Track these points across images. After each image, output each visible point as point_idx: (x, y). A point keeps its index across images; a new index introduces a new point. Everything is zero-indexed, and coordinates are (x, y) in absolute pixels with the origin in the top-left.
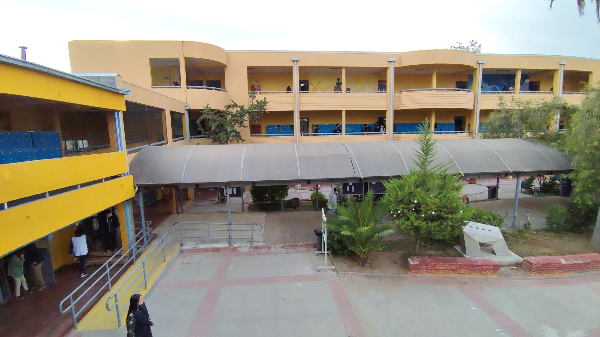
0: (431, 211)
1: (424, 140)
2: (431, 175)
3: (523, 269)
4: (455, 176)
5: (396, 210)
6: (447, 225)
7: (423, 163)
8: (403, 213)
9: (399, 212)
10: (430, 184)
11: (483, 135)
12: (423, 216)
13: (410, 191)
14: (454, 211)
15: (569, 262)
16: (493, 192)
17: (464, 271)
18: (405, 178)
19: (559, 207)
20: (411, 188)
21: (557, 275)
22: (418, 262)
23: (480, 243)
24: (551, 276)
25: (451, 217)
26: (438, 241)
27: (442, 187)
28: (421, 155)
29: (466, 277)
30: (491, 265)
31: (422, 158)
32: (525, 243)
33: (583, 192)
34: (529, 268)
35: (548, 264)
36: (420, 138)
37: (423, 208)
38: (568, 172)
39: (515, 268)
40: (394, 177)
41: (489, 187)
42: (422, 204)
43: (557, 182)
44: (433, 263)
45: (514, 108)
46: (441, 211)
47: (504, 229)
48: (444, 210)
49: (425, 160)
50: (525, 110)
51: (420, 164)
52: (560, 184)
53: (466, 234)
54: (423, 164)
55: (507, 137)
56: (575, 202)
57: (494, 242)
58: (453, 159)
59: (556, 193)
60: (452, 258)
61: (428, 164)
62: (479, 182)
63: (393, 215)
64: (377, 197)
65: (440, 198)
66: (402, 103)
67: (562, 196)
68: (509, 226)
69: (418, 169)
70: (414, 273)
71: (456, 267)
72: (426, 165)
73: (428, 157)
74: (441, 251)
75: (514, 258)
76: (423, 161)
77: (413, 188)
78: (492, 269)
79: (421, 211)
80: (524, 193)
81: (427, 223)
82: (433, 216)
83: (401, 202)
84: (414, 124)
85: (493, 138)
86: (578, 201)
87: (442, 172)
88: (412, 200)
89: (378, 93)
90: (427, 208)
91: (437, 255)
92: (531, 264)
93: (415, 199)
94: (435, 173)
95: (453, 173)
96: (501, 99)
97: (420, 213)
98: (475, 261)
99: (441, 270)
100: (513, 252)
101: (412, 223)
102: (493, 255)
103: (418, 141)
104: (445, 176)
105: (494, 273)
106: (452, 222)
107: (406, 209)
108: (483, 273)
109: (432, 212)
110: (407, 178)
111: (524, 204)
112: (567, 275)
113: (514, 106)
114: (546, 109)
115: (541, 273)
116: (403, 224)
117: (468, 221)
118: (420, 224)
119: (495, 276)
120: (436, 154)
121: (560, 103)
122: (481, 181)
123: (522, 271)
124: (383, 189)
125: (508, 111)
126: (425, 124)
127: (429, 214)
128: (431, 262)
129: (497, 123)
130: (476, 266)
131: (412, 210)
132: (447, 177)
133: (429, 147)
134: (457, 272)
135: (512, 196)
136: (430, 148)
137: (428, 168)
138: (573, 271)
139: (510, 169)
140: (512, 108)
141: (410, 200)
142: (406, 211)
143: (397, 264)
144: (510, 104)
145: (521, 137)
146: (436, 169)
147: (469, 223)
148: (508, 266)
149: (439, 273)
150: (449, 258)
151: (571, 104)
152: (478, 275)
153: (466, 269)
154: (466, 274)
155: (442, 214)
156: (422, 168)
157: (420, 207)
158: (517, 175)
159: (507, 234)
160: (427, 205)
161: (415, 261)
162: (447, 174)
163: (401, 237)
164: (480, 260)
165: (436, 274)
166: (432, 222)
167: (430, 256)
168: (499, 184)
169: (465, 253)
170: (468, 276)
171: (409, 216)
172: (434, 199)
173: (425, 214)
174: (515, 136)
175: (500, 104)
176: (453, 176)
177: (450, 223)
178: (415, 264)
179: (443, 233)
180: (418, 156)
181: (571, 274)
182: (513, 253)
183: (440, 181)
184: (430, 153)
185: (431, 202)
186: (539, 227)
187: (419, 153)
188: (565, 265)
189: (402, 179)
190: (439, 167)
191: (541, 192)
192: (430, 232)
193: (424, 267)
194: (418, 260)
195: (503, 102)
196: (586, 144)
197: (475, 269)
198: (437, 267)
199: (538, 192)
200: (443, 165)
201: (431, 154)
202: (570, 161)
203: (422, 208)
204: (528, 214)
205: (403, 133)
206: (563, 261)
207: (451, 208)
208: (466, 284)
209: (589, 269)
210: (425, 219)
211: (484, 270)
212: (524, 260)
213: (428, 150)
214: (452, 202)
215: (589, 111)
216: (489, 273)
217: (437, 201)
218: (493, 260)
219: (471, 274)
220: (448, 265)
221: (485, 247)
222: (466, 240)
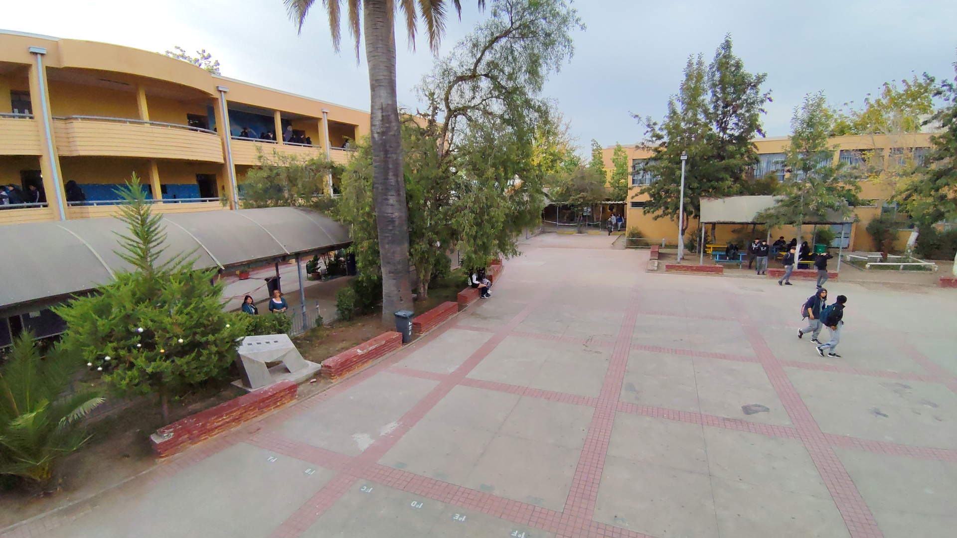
0: (175, 339)
1: (136, 216)
2: (163, 276)
3: (324, 378)
4: (208, 272)
5: (100, 357)
6: (210, 354)
7: (143, 258)
8: (118, 358)
9: (107, 358)
10: (166, 294)
11: (244, 204)
12: (162, 351)
13: (123, 313)
14: (217, 327)
15: (365, 351)
17: (252, 413)
18: (107, 291)
19: (346, 289)
20: (124, 307)
21: (356, 371)
22: (172, 434)
23: (266, 363)
24: (352, 373)
25: (213, 338)
26: (203, 384)
27: (189, 294)
28: (135, 244)
29: (257, 420)
30: (286, 389)
31: (140, 248)
32: (321, 343)
33: (365, 267)
34: (328, 373)
35: (346, 361)
36: (125, 212)
37: (159, 337)
38: (346, 246)
39: (315, 380)
40: (83, 293)
41: (267, 280)
42: (155, 330)
43: (342, 259)
44: (201, 424)
45: (278, 165)
46: (195, 334)
47: (295, 333)
48: (198, 330)
49: (146, 252)
50: (291, 168)
51: (137, 259)
52: (344, 262)
53: (245, 357)
55: (276, 205)
56: (360, 279)
57: (284, 356)
58: (200, 243)
59: (343, 273)
60: (231, 402)
61: (153, 258)
62: (254, 274)
63: (94, 368)
64: (45, 347)
65: (188, 313)
67: (349, 275)
68: (300, 328)
69: (133, 269)
70: (166, 456)
71: (239, 413)
72: (151, 261)
73: (151, 245)
74: (212, 399)
75: (312, 367)
76: (142, 254)
77: (129, 306)
78: (288, 393)
79: (157, 344)
80: (310, 279)
81: (173, 361)
82: (183, 346)
83: (108, 337)
84: (108, 187)
85: (259, 207)
86: (363, 277)
87: (183, 268)
88: (133, 329)
90: (168, 336)
91: (206, 408)
92: (330, 367)
93: (139, 325)
94: (171, 273)
95: (204, 267)
96: (259, 150)
97: (155, 348)
98: (266, 392)
99: (216, 428)
100: (309, 360)
101: (142, 371)
102: (287, 374)
103: (124, 219)
104: (190, 275)
105: (292, 397)
106: (216, 346)
107: (123, 348)
108: (278, 404)
109: (179, 339)
110: (112, 291)
111: (312, 294)
112: (366, 366)
113: (277, 161)
114: (314, 167)
115: (341, 374)
116: (123, 378)
117: (242, 338)
118: (158, 367)
119: (294, 402)
120: (164, 239)
121: (326, 160)
122: (257, 273)
123: (322, 381)
124: (59, 323)
125: (271, 168)
126: (132, 186)
127: (173, 345)
128: (196, 424)
129: (260, 186)
130: (267, 398)
131: (135, 347)
132: (194, 276)
133: (150, 228)
134: (242, 420)
135: (296, 287)
136: (151, 230)
137: (156, 265)
138: (371, 359)
139: (286, 251)
140: (276, 165)
141: (128, 331)
142: (122, 353)
143: (128, 456)
144: (273, 158)
145: (294, 205)
146: (171, 265)
147: (245, 340)
148: (308, 380)
149: (215, 434)
150: (225, 404)
151: (338, 163)
152: (273, 410)
153: (255, 409)
154: (256, 416)
155: (198, 337)
156: (142, 267)
157: (153, 336)
158: (298, 256)
159: (299, 340)
160: (165, 330)
161: (165, 435)
162: (194, 271)
163: (126, 404)
164: (271, 388)
165: (210, 438)
166: (182, 357)
167: (194, 413)
168: (279, 273)
169: (251, 387)
170: (260, 418)
171: (132, 360)
172: (177, 317)
173: (166, 348)
174: (286, 204)
175: (260, 157)
176: (204, 272)
177: (214, 349)
178: (167, 439)
179: (205, 369)
180: (130, 245)
181: (370, 363)
182: (309, 362)
183: (182, 284)
184: (154, 238)
185: (173, 324)
186: (332, 319)
187: (129, 239)
188: (363, 355)
189: (100, 294)
190: (177, 260)
191: (328, 274)
192: (181, 375)
193: (186, 436)
194: (172, 430)
195: (263, 154)
196: (358, 209)
197: (267, 403)
198: (209, 426)
199: (325, 275)
200: (183, 255)
201: (156, 240)
202: (347, 232)
204: (318, 306)
205: (92, 204)
206: (360, 352)
207: (211, 325)
208: (259, 431)
209: (386, 351)
210: (167, 357)
211: (279, 399)
212: (322, 366)
213: (148, 233)
214: (209, 315)
215: (355, 172)
216: (286, 402)
217: (182, 319)
218: (287, 381)
219: (262, 413)
220: (227, 415)
221: (274, 366)
222: (247, 366)
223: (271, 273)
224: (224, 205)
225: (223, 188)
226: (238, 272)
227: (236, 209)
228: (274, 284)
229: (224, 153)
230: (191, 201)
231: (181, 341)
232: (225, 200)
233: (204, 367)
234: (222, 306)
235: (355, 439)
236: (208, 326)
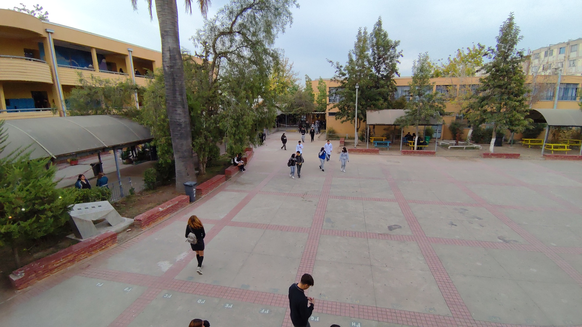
0: (19, 208)
2: (7, 165)
3: (136, 227)
6: (47, 217)
10: (10, 177)
11: (70, 112)
12: (10, 217)
14: (52, 198)
15: (165, 208)
17: (83, 255)
19: (150, 169)
21: (159, 221)
22: (23, 274)
23: (92, 221)
24: (156, 223)
25: (49, 207)
26: (43, 238)
29: (88, 260)
30: (109, 237)
32: (134, 206)
33: (163, 154)
34: (139, 224)
35: (152, 216)
37: (7, 208)
38: (149, 141)
39: (130, 230)
41: (92, 165)
42: (4, 203)
43: (147, 150)
44: (44, 266)
45: (95, 85)
46: (34, 204)
47: (114, 200)
48: (37, 202)
50: (106, 88)
52: (149, 151)
53: (75, 218)
55: (96, 114)
56: (160, 162)
57: (106, 215)
58: (35, 140)
59: (148, 159)
60: (66, 249)
62: (81, 162)
65: (27, 190)
67: (152, 160)
68: (118, 196)
70: (22, 288)
71: (73, 256)
74: (51, 248)
75: (128, 221)
78: (110, 240)
79: (6, 213)
80: (124, 163)
82: (25, 213)
85: (82, 115)
86: (162, 161)
87: (22, 158)
90: (13, 206)
91: (48, 255)
92: (140, 220)
94: (13, 162)
95: (39, 157)
96: (80, 75)
97: (5, 216)
98: (93, 240)
99: (56, 268)
102: (109, 227)
105: (114, 242)
106: (52, 212)
108: (103, 247)
111: (126, 173)
112: (166, 218)
113: (95, 83)
114: (123, 88)
115: (148, 225)
118: (8, 229)
119: (115, 245)
121: (133, 84)
122: (83, 161)
123: (136, 230)
125: (90, 88)
127: (18, 212)
128: (40, 266)
129: (82, 100)
130: (94, 245)
132: (31, 163)
134: (76, 260)
135: (114, 169)
138: (169, 213)
144: (91, 81)
148: (124, 230)
149: (55, 273)
150: (62, 251)
151: (141, 86)
152: (99, 252)
153: (85, 252)
154: (87, 257)
155: (36, 207)
158: (115, 148)
159: (118, 204)
160: (11, 203)
161: (19, 275)
164: (97, 238)
165: (51, 275)
166: (26, 221)
167: (38, 259)
168: (101, 160)
169: (82, 238)
170: (89, 258)
172: (19, 193)
173: (13, 215)
174: (103, 113)
175: (81, 80)
177: (50, 214)
178: (20, 278)
179: (44, 228)
181: (168, 216)
182: (126, 218)
183: (22, 170)
185: (16, 198)
186: (141, 189)
188: (163, 211)
190: (17, 153)
192: (26, 232)
193: (33, 275)
194: (23, 271)
195: (83, 78)
196: (156, 117)
197: (94, 248)
198: (50, 267)
200: (21, 149)
202: (149, 131)
203: (5, 209)
204: (131, 181)
206: (161, 209)
207: (47, 197)
208: (89, 267)
209: (179, 208)
210: (14, 221)
211: (103, 245)
212: (135, 220)
214: (45, 190)
215: (153, 92)
216: (108, 246)
217: (24, 194)
218: (109, 232)
219: (91, 254)
220: (63, 258)
221: (99, 223)
222: (77, 224)
223: (95, 160)
224: (55, 113)
225: (53, 101)
226: (69, 160)
227: (64, 116)
228: (97, 168)
229: (53, 76)
230: (28, 111)
231: (23, 209)
232: (55, 110)
233: (43, 227)
234: (55, 184)
235: (159, 265)
236: (44, 198)
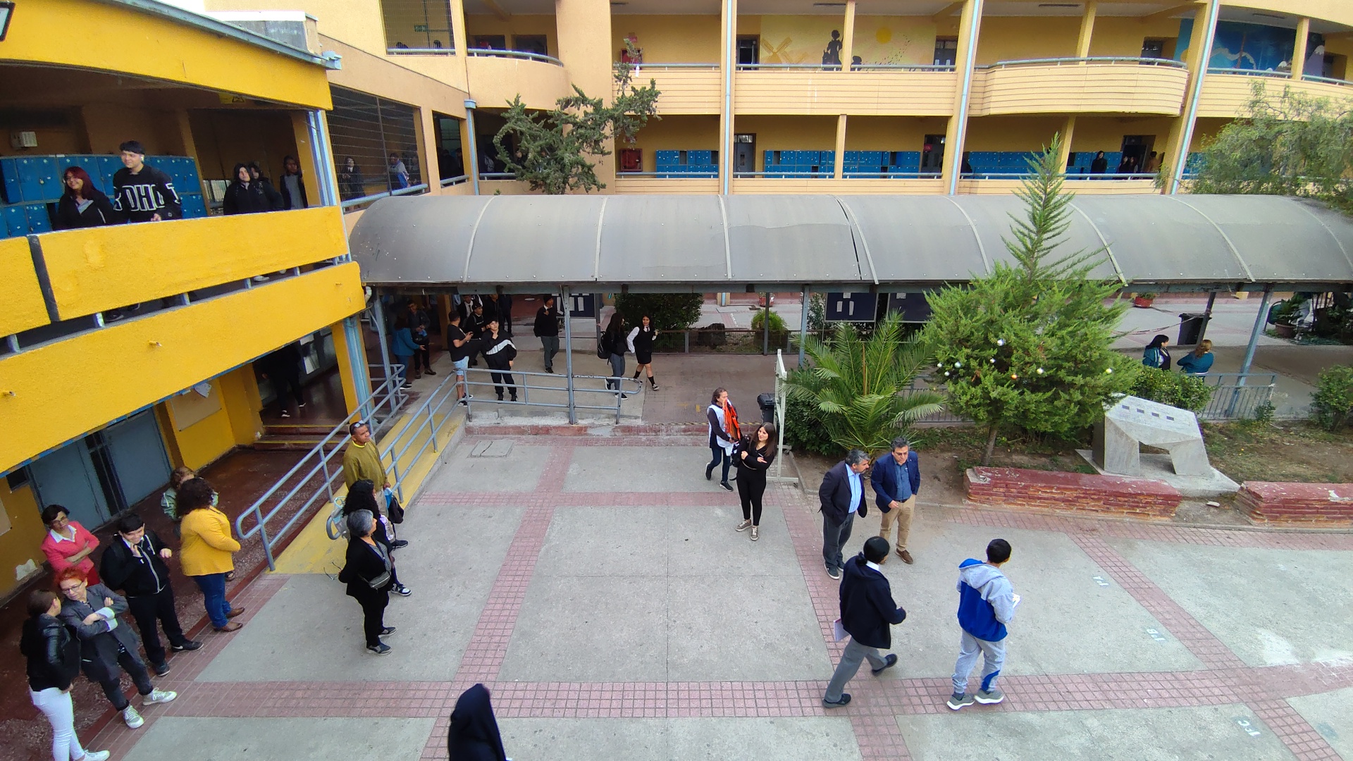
0: (1034, 366)
1: (1040, 194)
2: (1045, 280)
3: (1236, 508)
4: (1108, 286)
5: (951, 361)
6: (1070, 401)
7: (1030, 252)
8: (967, 367)
9: (957, 365)
11: (1195, 185)
12: (1014, 376)
13: (989, 316)
14: (1092, 369)
16: (1193, 328)
17: (1093, 504)
18: (981, 286)
20: (992, 309)
22: (989, 479)
23: (1141, 444)
24: (1299, 526)
25: (1082, 382)
26: (1042, 436)
27: (1069, 313)
28: (1026, 232)
29: (1096, 516)
30: (1160, 496)
31: (1030, 238)
32: (1251, 450)
34: (1249, 505)
35: (1298, 500)
36: (1029, 189)
37: (1016, 358)
39: (1217, 504)
40: (955, 283)
41: (1184, 317)
42: (1015, 348)
44: (1023, 484)
46: (1060, 367)
47: (1205, 416)
48: (1066, 365)
49: (1036, 244)
50: (1311, 124)
51: (1023, 253)
53: (1111, 423)
54: (1030, 254)
55: (1256, 191)
57: (1175, 445)
58: (1105, 243)
60: (1069, 475)
61: (1041, 253)
62: (1159, 303)
63: (941, 371)
64: (908, 330)
65: (1062, 338)
66: (993, 99)
68: (1219, 411)
69: (1015, 264)
70: (975, 501)
71: (1075, 495)
72: (1037, 258)
73: (1045, 236)
74: (1043, 459)
75: (1220, 482)
76: (1030, 246)
77: (997, 309)
78: (1160, 504)
79: (1012, 366)
80: (1272, 334)
81: (1022, 393)
82: (1039, 378)
83: (964, 342)
84: (1016, 156)
85: (1221, 192)
87: (1074, 273)
88: (993, 340)
89: (933, 70)
90: (1027, 359)
91: (1035, 467)
92: (1259, 497)
93: (1000, 336)
94: (1057, 278)
96: (1258, 89)
97: (1007, 370)
98: (1124, 485)
99: (1040, 498)
100: (1217, 469)
101: (986, 393)
102: (1167, 474)
103: (1026, 197)
104: (1081, 285)
105: (1164, 513)
106: (1083, 394)
107: (976, 359)
108: (1138, 511)
109: (1038, 367)
110: (987, 287)
111: (1267, 361)
112: (1338, 526)
113: (1286, 111)
115: (1275, 518)
116: (964, 393)
117: (1121, 394)
118: (1004, 394)
119: (1165, 520)
120: (1065, 229)
122: (1167, 302)
123: (1231, 513)
124: (926, 311)
125: (1270, 123)
126: (1048, 153)
127: (1029, 373)
128: (1018, 481)
129: (1237, 154)
130: (1123, 495)
131: (988, 362)
132: (1085, 288)
133: (1050, 213)
134: (1076, 505)
135: (1242, 339)
136: (1052, 215)
137: (1041, 263)
139: (1249, 274)
140: (1281, 117)
141: (986, 339)
142: (974, 363)
143: (939, 480)
144: (1279, 105)
145: (1293, 193)
146: (1060, 268)
147: (1125, 399)
148: (1202, 499)
149: (1035, 506)
150: (1062, 475)
152: (1125, 514)
153: (1099, 500)
154: (1097, 511)
155: (1062, 373)
156: (1025, 264)
157: (1010, 355)
158: (1266, 287)
160: (1026, 352)
161: (981, 476)
162: (1088, 281)
163: (956, 422)
164: (1135, 483)
165: (1027, 506)
166: (1033, 392)
167: (1017, 467)
168: (1212, 310)
169: (1103, 468)
170: (1101, 515)
171: (982, 376)
172: (1046, 338)
173: (1020, 374)
175: (1254, 103)
176: (1101, 285)
177: (1077, 396)
178: (982, 483)
179: (1056, 418)
180: (1021, 233)
182: (1217, 472)
183: (1067, 296)
184: (1051, 228)
185: (1038, 346)
186: (1292, 416)
187: (1022, 225)
188: (1339, 504)
189: (973, 287)
191: (1313, 333)
192: (1025, 414)
193: (1002, 490)
194: (990, 474)
195: (1262, 97)
197: (1120, 501)
198: (1031, 491)
199: (1305, 333)
201: (1054, 229)
203: (1013, 359)
204: (1272, 385)
205: (984, 178)
206: (1333, 496)
207: (1086, 362)
208: (1094, 533)
210: (1017, 385)
211: (1141, 505)
212: (1242, 489)
213: (1046, 219)
214: (1089, 348)
216: (1151, 513)
217: (1052, 343)
218: (1165, 484)
219: (1107, 511)
220: (1058, 489)
221: (1152, 454)
222: (1109, 436)
224: (1154, 186)
226: (1136, 295)
227: (1171, 193)
229: (1185, 99)
231: (1040, 371)
233: (1055, 415)
235: (1259, 637)
236: (1081, 362)
